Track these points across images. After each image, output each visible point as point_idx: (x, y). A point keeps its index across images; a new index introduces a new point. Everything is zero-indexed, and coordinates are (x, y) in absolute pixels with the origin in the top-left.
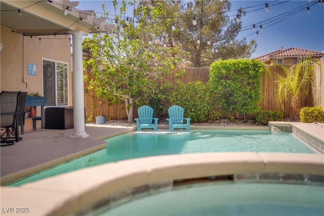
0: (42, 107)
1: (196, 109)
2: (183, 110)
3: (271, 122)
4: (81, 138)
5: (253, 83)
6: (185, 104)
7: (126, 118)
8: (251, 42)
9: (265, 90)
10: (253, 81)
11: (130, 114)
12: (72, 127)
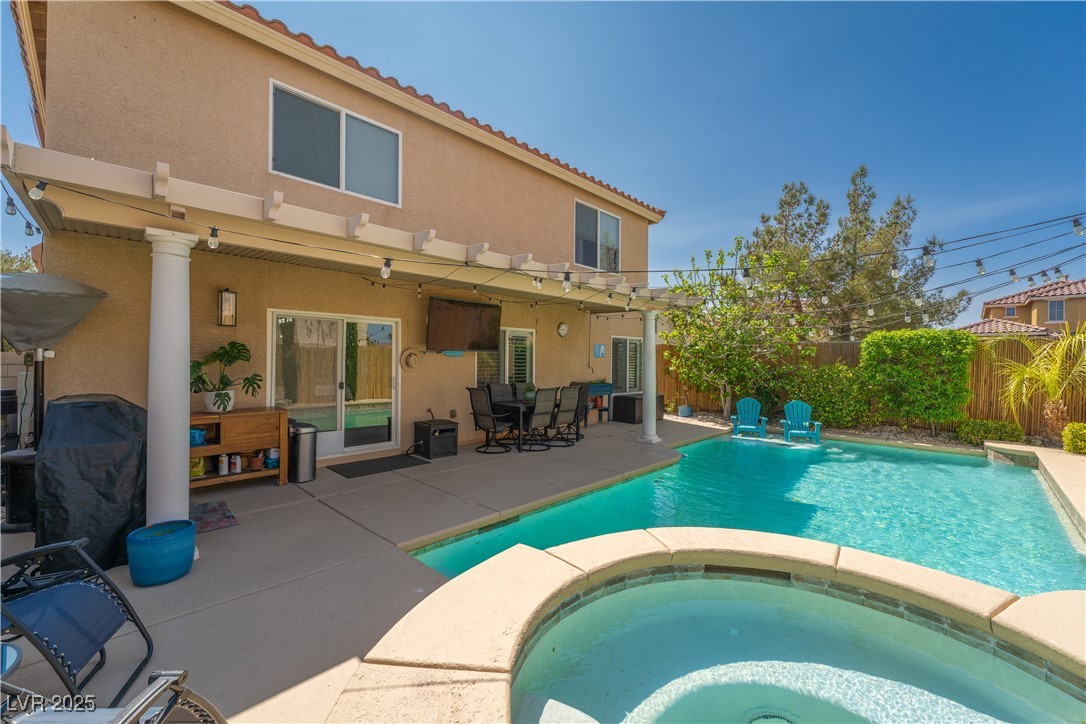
0: (609, 396)
1: (833, 407)
2: (810, 408)
3: (987, 444)
4: (650, 443)
5: (950, 371)
6: (813, 399)
7: (722, 411)
8: (959, 294)
9: (982, 382)
10: (950, 368)
11: (726, 407)
12: (641, 421)
